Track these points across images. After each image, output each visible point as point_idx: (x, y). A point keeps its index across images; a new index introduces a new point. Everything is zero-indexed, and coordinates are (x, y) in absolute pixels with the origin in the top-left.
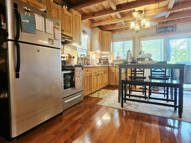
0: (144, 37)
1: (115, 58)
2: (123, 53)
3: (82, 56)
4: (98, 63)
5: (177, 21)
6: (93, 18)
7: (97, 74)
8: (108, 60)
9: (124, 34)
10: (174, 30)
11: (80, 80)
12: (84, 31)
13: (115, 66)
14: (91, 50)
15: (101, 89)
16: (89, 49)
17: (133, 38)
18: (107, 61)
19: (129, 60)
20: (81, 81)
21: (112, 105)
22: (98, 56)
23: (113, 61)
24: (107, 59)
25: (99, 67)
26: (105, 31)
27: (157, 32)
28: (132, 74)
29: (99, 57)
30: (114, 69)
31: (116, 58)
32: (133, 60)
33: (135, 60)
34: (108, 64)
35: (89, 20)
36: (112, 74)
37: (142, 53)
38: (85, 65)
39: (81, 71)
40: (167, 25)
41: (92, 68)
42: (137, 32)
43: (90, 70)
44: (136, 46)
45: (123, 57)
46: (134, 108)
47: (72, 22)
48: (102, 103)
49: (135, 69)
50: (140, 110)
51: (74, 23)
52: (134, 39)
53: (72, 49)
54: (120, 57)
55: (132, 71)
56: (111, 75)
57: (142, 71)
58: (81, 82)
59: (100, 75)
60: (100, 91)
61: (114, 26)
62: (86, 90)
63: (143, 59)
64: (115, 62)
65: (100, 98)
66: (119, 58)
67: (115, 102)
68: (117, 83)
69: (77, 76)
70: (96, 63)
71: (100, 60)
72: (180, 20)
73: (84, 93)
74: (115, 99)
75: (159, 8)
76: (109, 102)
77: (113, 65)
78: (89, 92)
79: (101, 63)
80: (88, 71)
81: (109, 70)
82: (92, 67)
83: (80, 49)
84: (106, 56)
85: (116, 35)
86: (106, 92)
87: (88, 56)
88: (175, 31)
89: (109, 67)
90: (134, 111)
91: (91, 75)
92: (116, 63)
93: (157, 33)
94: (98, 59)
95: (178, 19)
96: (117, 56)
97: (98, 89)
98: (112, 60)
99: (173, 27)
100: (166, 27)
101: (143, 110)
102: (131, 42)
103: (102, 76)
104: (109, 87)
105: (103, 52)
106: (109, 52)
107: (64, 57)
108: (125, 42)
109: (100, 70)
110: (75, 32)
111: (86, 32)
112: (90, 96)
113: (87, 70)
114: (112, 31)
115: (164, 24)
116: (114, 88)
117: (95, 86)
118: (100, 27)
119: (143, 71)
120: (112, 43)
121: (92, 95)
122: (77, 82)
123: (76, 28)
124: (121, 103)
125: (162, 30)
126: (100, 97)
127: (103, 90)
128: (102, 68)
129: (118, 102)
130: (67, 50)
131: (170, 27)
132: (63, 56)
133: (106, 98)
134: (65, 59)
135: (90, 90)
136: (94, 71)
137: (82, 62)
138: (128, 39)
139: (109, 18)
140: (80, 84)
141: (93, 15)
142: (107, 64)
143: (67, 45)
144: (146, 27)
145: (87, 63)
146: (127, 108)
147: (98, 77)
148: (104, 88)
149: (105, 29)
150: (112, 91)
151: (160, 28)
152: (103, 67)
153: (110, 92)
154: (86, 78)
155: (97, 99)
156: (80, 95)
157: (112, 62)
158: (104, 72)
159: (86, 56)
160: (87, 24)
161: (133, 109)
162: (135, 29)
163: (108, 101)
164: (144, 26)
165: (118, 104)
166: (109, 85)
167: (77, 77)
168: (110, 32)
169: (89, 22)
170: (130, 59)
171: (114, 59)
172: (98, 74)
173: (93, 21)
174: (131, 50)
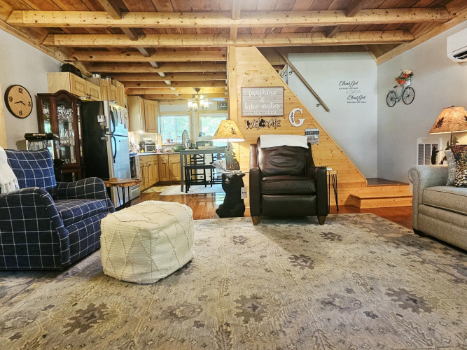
1: (165, 142)
2: (177, 134)
4: (138, 150)
8: (154, 144)
13: (167, 153)
14: (130, 129)
17: (190, 113)
19: (186, 145)
22: (137, 138)
23: (163, 146)
24: (153, 142)
26: (148, 100)
27: (219, 108)
28: (191, 162)
29: (138, 140)
30: (166, 158)
31: (166, 142)
32: (191, 144)
33: (193, 144)
34: (155, 150)
36: (164, 164)
37: (202, 135)
44: (194, 124)
45: (176, 139)
48: (165, 194)
49: (195, 155)
54: (173, 141)
55: (191, 159)
56: (162, 166)
57: (202, 158)
60: (152, 188)
63: (203, 143)
64: (165, 147)
66: (171, 142)
68: (172, 177)
71: (140, 145)
77: (163, 152)
78: (143, 189)
79: (144, 149)
81: (158, 160)
82: (144, 155)
84: (151, 139)
85: (164, 107)
89: (157, 155)
91: (144, 166)
92: (167, 149)
94: (138, 143)
96: (168, 138)
98: (160, 144)
102: (187, 118)
103: (153, 168)
106: (154, 133)
114: (159, 101)
119: (204, 158)
120: (158, 119)
125: (224, 107)
126: (158, 192)
127: (155, 187)
129: (180, 191)
136: (145, 160)
138: (182, 113)
142: (153, 150)
149: (150, 98)
151: (221, 104)
157: (161, 148)
158: (154, 163)
166: (159, 182)
168: (156, 102)
170: (188, 143)
171: (163, 143)
174: (188, 130)
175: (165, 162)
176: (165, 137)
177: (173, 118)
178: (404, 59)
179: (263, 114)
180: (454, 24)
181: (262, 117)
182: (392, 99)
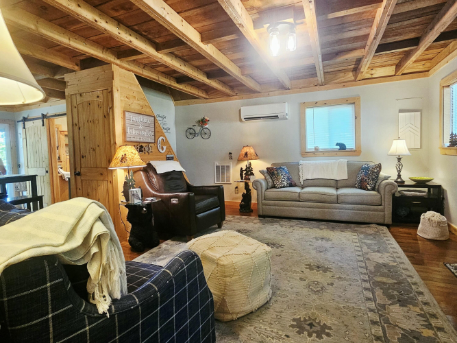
178: (202, 108)
179: (141, 140)
180: (236, 99)
181: (139, 142)
182: (191, 133)
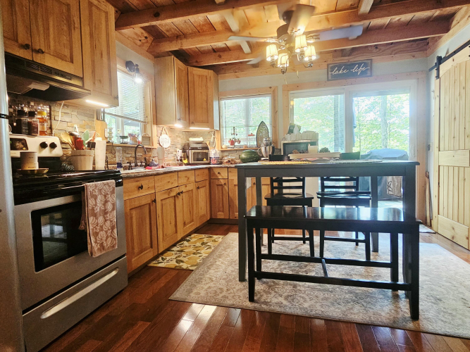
0: (297, 87)
1: (227, 144)
2: (248, 130)
3: (125, 140)
4: (179, 158)
5: (375, 51)
6: (154, 23)
7: (173, 194)
8: (207, 148)
9: (248, 80)
10: (369, 72)
11: (108, 223)
12: (129, 64)
13: (227, 165)
14: (157, 121)
15: (189, 235)
16: (150, 118)
17: (272, 89)
18: (206, 151)
19: (263, 149)
20: (113, 228)
21: (221, 295)
22: (179, 139)
23: (222, 151)
24: (204, 146)
25: (181, 171)
26: (195, 69)
27: (330, 76)
28: (273, 188)
29: (180, 142)
30: (224, 174)
31: (229, 144)
32: (273, 148)
33: (277, 149)
34: (207, 159)
35: (142, 28)
36: (220, 187)
37: (295, 130)
38: (136, 165)
39: (113, 192)
40: (352, 59)
41: (156, 177)
42: (283, 72)
43: (150, 185)
44: (280, 111)
45: (247, 140)
46: (286, 298)
47: (77, 25)
48: (190, 291)
50: (306, 305)
51: (88, 32)
52: (273, 92)
53: (86, 119)
54: (240, 142)
55: (272, 181)
56: (216, 191)
57: (298, 180)
58: (115, 231)
59: (184, 194)
60: (185, 242)
61: (220, 56)
62: (136, 250)
64: (226, 154)
65: (183, 269)
66: (236, 144)
67: (230, 281)
68: (233, 213)
69: (97, 210)
70: (173, 158)
71: (184, 150)
72: (380, 49)
73: (129, 261)
74: (230, 269)
75: (335, 11)
76: (212, 284)
77: (221, 163)
78: (149, 254)
79: (188, 157)
80: (141, 187)
81: (210, 179)
82: (158, 174)
83: (120, 119)
84: (201, 139)
85: (228, 81)
86: (203, 244)
87: (148, 138)
88: (371, 76)
89: (210, 169)
90: (288, 311)
91: (155, 201)
92: (230, 158)
93: (330, 78)
94: (179, 146)
95: (376, 47)
96: (232, 137)
97: (179, 239)
98: (218, 148)
99: (366, 65)
100: (349, 65)
101: (313, 302)
102: (266, 101)
103: (191, 198)
104: (213, 226)
105: (193, 128)
106: (208, 127)
107: (53, 146)
108: (252, 100)
109: (183, 181)
110: (93, 61)
111: (137, 65)
112: (151, 265)
113: (139, 184)
114: (217, 69)
115: (345, 56)
116: (226, 227)
117: (170, 229)
118: (182, 56)
119: (303, 180)
120: (216, 104)
121: (160, 259)
122: (96, 234)
123: (93, 47)
124: (246, 284)
125: (340, 72)
126: (184, 266)
127: (195, 238)
128: (189, 174)
129: (238, 279)
130: (67, 119)
131: (360, 65)
132: (48, 143)
133: (201, 270)
134: (58, 152)
135: (151, 247)
136: (163, 184)
137: (127, 158)
138: (258, 92)
139: (205, 28)
140: (110, 239)
141: (157, 16)
142: (205, 160)
143: (63, 102)
144: (306, 59)
145: (145, 159)
146: (266, 303)
147: (179, 202)
148: (197, 231)
149: (197, 62)
150: (220, 240)
151: (335, 67)
152: (192, 169)
153: (216, 244)
154: (134, 213)
155: (174, 273)
156: (114, 273)
157: (218, 156)
158: (197, 185)
159: (140, 139)
160: (139, 43)
161: (285, 302)
162: (279, 62)
163: (208, 281)
164: (302, 54)
165: (237, 287)
166: (211, 219)
167: (95, 215)
168: (210, 72)
169: (146, 38)
170: (267, 145)
171: (223, 147)
172: (179, 194)
173: (157, 36)
174: (268, 123)
175: (222, 182)
176: (228, 135)
177: (241, 102)
